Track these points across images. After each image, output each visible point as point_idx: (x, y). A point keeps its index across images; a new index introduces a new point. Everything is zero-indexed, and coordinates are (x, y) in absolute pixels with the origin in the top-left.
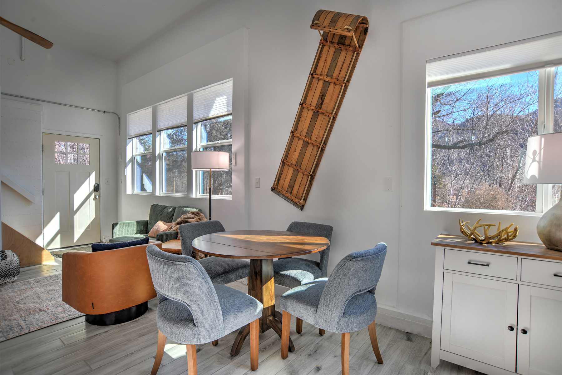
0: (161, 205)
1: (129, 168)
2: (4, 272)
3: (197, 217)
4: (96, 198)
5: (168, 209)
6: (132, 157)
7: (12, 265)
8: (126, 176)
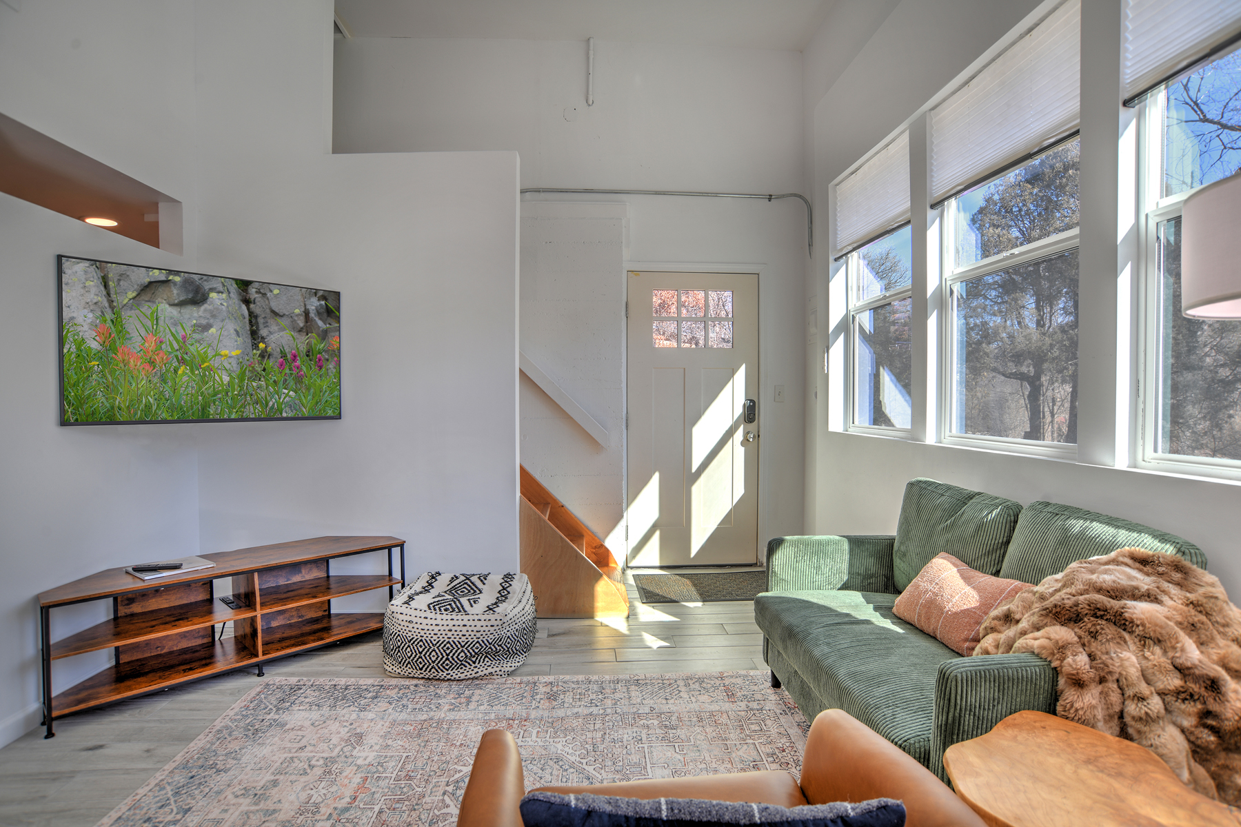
0: (949, 488)
1: (837, 351)
2: (487, 644)
3: (1174, 590)
4: (748, 440)
5: (981, 510)
6: (846, 316)
7: (508, 629)
8: (827, 376)
